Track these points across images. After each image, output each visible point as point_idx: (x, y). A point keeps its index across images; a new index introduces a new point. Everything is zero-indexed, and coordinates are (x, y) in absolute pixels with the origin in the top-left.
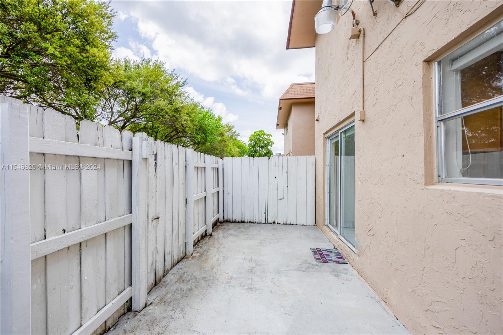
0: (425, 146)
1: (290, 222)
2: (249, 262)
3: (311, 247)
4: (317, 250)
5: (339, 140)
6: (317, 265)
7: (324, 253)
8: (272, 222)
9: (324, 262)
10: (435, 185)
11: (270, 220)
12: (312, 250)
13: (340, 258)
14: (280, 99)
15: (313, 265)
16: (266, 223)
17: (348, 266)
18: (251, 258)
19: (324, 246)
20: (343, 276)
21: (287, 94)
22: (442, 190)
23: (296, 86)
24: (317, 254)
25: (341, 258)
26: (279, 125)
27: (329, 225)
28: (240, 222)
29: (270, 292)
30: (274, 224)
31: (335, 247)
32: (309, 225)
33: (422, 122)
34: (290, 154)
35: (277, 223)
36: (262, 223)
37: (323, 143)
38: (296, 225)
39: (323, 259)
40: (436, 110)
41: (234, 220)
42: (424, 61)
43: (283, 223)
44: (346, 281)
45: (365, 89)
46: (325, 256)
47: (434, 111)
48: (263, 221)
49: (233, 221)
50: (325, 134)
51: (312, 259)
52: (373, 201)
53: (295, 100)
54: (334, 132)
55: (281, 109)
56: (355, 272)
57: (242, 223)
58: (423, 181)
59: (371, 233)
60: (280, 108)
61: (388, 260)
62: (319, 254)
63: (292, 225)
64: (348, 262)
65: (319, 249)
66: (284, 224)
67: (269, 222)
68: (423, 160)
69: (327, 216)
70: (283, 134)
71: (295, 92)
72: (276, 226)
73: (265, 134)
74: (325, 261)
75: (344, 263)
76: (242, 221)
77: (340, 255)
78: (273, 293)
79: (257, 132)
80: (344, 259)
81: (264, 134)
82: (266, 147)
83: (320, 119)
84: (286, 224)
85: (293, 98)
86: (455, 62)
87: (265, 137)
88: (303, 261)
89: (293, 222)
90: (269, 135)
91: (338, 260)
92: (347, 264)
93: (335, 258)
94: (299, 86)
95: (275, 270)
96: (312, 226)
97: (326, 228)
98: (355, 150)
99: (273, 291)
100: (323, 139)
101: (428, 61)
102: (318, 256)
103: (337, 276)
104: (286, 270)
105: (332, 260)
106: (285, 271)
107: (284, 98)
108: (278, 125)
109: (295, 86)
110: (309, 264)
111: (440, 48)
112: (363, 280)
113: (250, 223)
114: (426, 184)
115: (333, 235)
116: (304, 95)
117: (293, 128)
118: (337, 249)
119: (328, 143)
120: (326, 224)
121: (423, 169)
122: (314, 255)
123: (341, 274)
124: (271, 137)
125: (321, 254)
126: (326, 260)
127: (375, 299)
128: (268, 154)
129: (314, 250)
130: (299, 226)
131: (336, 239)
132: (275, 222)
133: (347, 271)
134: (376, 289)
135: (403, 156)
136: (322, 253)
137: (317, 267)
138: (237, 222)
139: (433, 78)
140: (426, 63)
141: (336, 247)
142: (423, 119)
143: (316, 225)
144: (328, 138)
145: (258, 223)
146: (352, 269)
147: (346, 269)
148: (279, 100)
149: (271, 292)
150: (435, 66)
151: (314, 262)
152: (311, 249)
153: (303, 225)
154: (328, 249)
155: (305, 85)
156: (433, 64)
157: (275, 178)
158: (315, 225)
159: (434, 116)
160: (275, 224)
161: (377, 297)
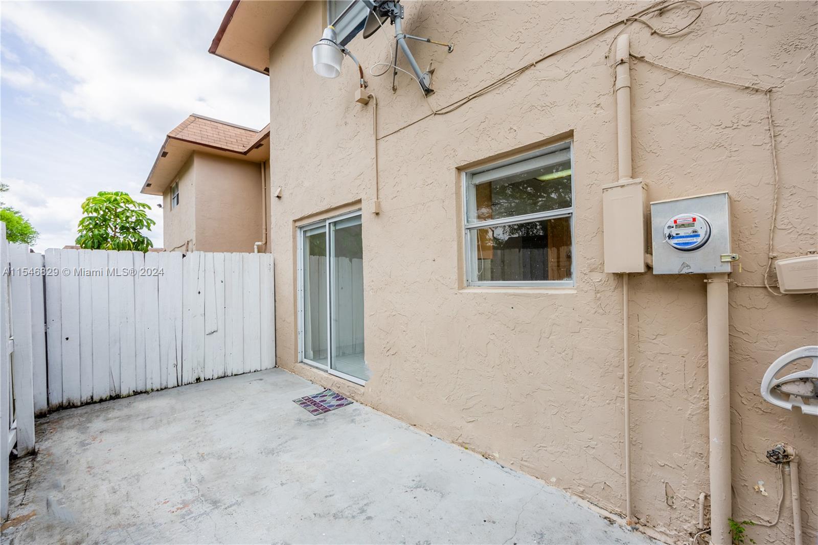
0: (458, 251)
1: (232, 371)
2: (201, 461)
3: (293, 399)
4: (306, 400)
5: (325, 232)
6: (318, 419)
7: (317, 400)
8: (192, 379)
9: (325, 412)
10: (465, 289)
11: (189, 377)
12: (298, 401)
13: (341, 400)
14: (169, 137)
15: (313, 421)
16: (178, 386)
17: (356, 405)
18: (198, 453)
19: (311, 391)
20: (357, 418)
21: (183, 131)
22: (475, 293)
23: (204, 121)
24: (310, 405)
25: (343, 399)
26: (151, 186)
27: (306, 361)
28: (106, 400)
29: (279, 485)
30: (197, 382)
31: (325, 388)
32: (267, 369)
33: (455, 228)
34: (187, 247)
35: (205, 380)
36: (169, 387)
37: (293, 236)
38: (244, 373)
39: (321, 408)
40: (464, 217)
41: (86, 397)
42: (456, 168)
43: (216, 377)
44: (365, 422)
45: (379, 174)
46: (322, 404)
47: (463, 218)
48: (172, 382)
49: (82, 403)
50: (295, 221)
51: (306, 414)
52: (394, 313)
53: (202, 146)
54: (316, 220)
55: (165, 157)
56: (369, 409)
57: (112, 401)
58: (456, 286)
59: (391, 352)
60: (164, 154)
61: (417, 377)
62: (311, 403)
63: (235, 375)
64: (353, 401)
65: (307, 398)
66: (218, 378)
67: (185, 381)
68: (457, 265)
69: (301, 347)
70: (160, 206)
71: (202, 132)
72: (202, 386)
73: (132, 202)
74: (326, 410)
75: (349, 404)
76: (111, 396)
77: (339, 396)
78: (286, 484)
79: (109, 194)
80: (346, 399)
81: (128, 201)
82: (134, 229)
83: (285, 196)
84: (223, 377)
85: (197, 141)
86: (475, 177)
87: (131, 206)
88: (296, 422)
89: (238, 370)
90: (143, 206)
91: (340, 402)
92: (353, 403)
93: (335, 402)
94: (209, 122)
95: (262, 453)
96: (270, 369)
97: (301, 364)
98: (363, 249)
99: (284, 482)
100: (293, 228)
101: (459, 169)
102: (312, 407)
103: (353, 421)
104: (281, 445)
105: (333, 406)
106: (281, 447)
107: (177, 137)
108: (149, 185)
109: (200, 120)
110: (308, 421)
111: (472, 161)
112: (381, 414)
113: (135, 395)
114: (459, 289)
115: (319, 373)
116: (221, 143)
117: (196, 198)
118: (330, 390)
119: (300, 236)
120: (299, 360)
121: (457, 274)
122: (305, 409)
123: (354, 417)
124: (147, 210)
125: (315, 404)
126: (326, 408)
127: (403, 428)
128: (141, 245)
129: (300, 401)
130: (249, 374)
131: (327, 376)
132: (199, 378)
133: (358, 412)
134: (400, 416)
135: (434, 261)
136: (315, 401)
137: (320, 422)
138: (96, 402)
139: (462, 186)
140: (457, 171)
141: (328, 387)
142: (455, 225)
143: (277, 366)
144: (301, 228)
145: (158, 390)
146: (362, 406)
147: (355, 410)
148: (165, 137)
149: (282, 484)
150: (463, 175)
151: (312, 417)
152: (294, 401)
153: (255, 371)
154: (318, 393)
155: (221, 125)
156: (462, 173)
157: (199, 293)
158: (275, 367)
159: (463, 224)
160: (200, 381)
161: (404, 424)
